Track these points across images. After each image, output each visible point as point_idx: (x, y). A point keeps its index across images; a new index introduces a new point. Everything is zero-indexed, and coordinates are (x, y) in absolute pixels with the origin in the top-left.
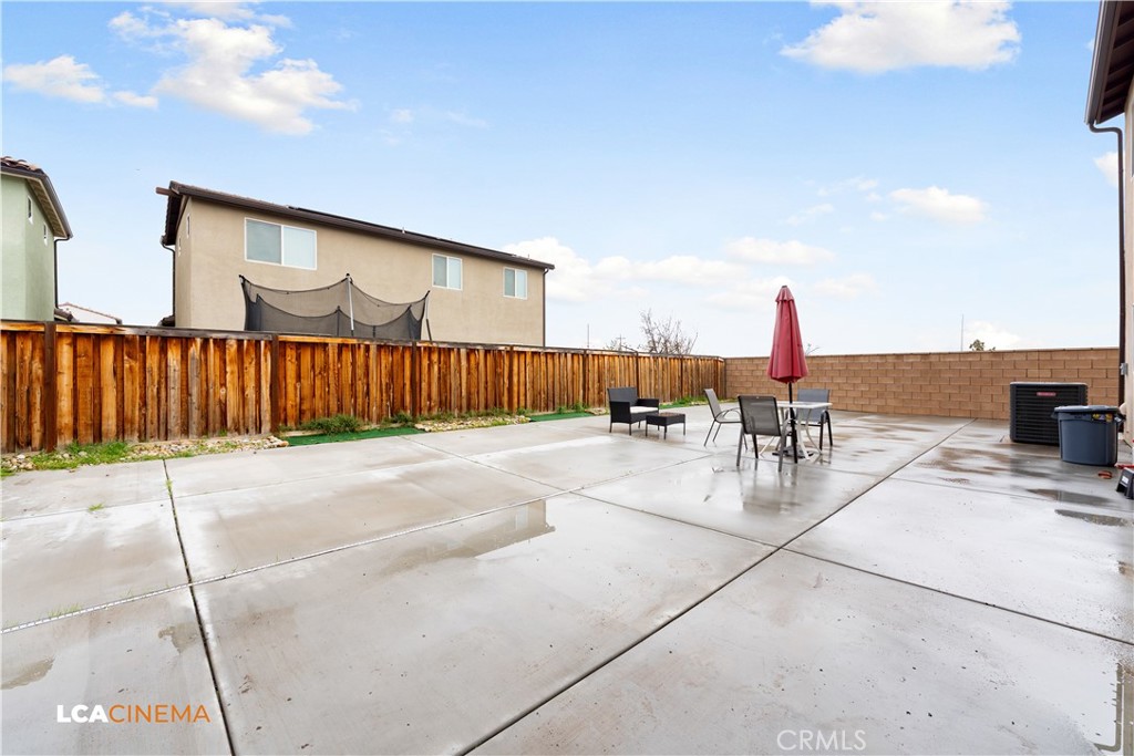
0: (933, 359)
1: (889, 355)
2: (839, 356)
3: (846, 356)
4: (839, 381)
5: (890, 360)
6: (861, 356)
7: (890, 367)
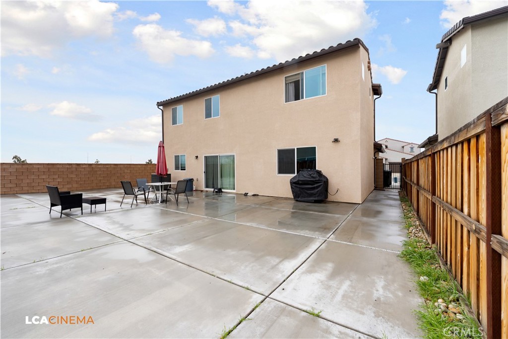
0: (93, 166)
1: (73, 164)
2: (43, 164)
3: (48, 164)
4: (44, 177)
5: (74, 166)
6: (58, 164)
7: (74, 170)
